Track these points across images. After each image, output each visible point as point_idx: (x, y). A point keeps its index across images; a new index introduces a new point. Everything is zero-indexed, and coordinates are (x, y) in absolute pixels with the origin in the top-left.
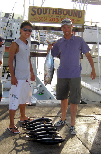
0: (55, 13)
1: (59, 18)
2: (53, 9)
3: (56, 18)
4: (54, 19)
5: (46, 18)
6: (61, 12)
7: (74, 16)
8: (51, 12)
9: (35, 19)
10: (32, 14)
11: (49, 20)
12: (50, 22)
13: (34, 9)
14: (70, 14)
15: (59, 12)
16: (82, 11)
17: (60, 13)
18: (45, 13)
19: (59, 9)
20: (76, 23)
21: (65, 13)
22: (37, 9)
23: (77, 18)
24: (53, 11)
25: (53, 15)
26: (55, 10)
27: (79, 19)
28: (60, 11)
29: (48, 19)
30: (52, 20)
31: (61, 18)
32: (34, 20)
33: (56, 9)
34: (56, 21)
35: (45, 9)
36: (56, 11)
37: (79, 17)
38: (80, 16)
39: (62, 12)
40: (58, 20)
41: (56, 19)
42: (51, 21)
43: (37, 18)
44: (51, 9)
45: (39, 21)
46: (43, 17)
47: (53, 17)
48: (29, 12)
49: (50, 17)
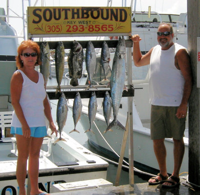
0: (76, 16)
1: (85, 25)
2: (73, 9)
3: (80, 26)
4: (75, 27)
5: (60, 27)
6: (87, 13)
7: (111, 19)
8: (70, 14)
10: (34, 22)
11: (67, 30)
12: (69, 32)
13: (38, 12)
14: (105, 16)
15: (83, 14)
17: (85, 16)
18: (57, 17)
19: (83, 9)
20: (116, 31)
21: (95, 14)
22: (42, 11)
23: (119, 23)
24: (73, 14)
25: (73, 20)
26: (75, 11)
27: (122, 24)
28: (85, 11)
29: (65, 28)
31: (89, 24)
32: (39, 31)
33: (78, 9)
34: (79, 31)
35: (57, 11)
36: (78, 13)
37: (121, 20)
38: (123, 19)
39: (89, 13)
40: (83, 28)
41: (78, 27)
42: (71, 31)
43: (44, 28)
44: (69, 10)
45: (48, 33)
46: (56, 25)
47: (73, 25)
48: (28, 17)
49: (69, 24)
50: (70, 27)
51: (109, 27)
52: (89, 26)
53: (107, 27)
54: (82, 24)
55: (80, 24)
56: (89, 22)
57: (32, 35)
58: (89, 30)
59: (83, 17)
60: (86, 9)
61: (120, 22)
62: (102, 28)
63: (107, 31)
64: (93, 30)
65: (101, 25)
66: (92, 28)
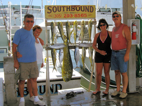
0: (68, 10)
1: (73, 14)
2: (67, 7)
3: (70, 14)
4: (68, 15)
5: (61, 15)
6: (74, 8)
7: (86, 11)
8: (65, 9)
10: (48, 13)
11: (64, 16)
12: (65, 18)
13: (50, 8)
14: (83, 10)
16: (93, 7)
17: (73, 10)
18: (59, 10)
20: (88, 17)
21: (78, 9)
22: (52, 7)
23: (89, 13)
25: (67, 12)
27: (91, 13)
28: (73, 7)
30: (66, 16)
31: (75, 14)
32: (50, 17)
33: (69, 7)
34: (70, 17)
35: (59, 7)
38: (92, 11)
39: (75, 8)
40: (72, 15)
43: (53, 15)
44: (65, 7)
45: (55, 18)
46: (58, 14)
48: (45, 11)
50: (66, 15)
57: (47, 19)
58: (75, 16)
59: (72, 10)
62: (81, 15)
63: (84, 17)
64: (77, 16)
65: (81, 14)
66: (77, 15)
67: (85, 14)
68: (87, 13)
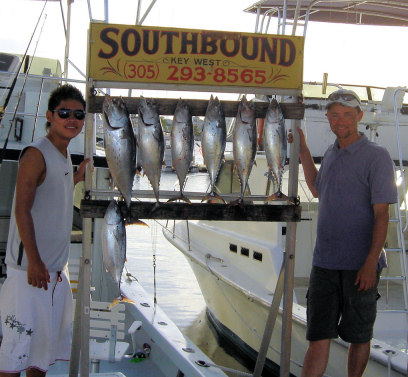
0: (189, 48)
1: (207, 69)
2: (184, 33)
3: (196, 69)
4: (186, 72)
5: (155, 69)
6: (213, 44)
7: (263, 60)
8: (177, 43)
9: (112, 70)
10: (102, 55)
11: (168, 76)
12: (173, 82)
13: (111, 35)
14: (250, 52)
15: (205, 44)
17: (209, 49)
18: (151, 47)
19: (206, 34)
20: (271, 84)
21: (230, 47)
22: (121, 33)
23: (277, 67)
24: (185, 42)
25: (184, 56)
26: (189, 38)
27: (285, 70)
28: (209, 40)
29: (165, 72)
30: (178, 74)
31: (215, 67)
32: (112, 75)
33: (195, 34)
34: (195, 79)
35: (151, 35)
36: (194, 42)
37: (283, 63)
38: (287, 59)
39: (218, 43)
40: (202, 74)
41: (193, 70)
42: (176, 79)
43: (121, 68)
44: (177, 34)
45: (129, 79)
46: (146, 65)
47: (184, 65)
49: (173, 64)
50: (176, 70)
51: (257, 76)
52: (216, 71)
53: (254, 74)
54: (202, 65)
55: (198, 66)
56: (215, 62)
57: (95, 81)
58: (215, 79)
59: (204, 51)
60: (210, 36)
61: (280, 67)
62: (243, 75)
63: (253, 83)
64: (224, 78)
65: (241, 70)
66: (222, 75)
67: (257, 72)
68: (267, 65)
